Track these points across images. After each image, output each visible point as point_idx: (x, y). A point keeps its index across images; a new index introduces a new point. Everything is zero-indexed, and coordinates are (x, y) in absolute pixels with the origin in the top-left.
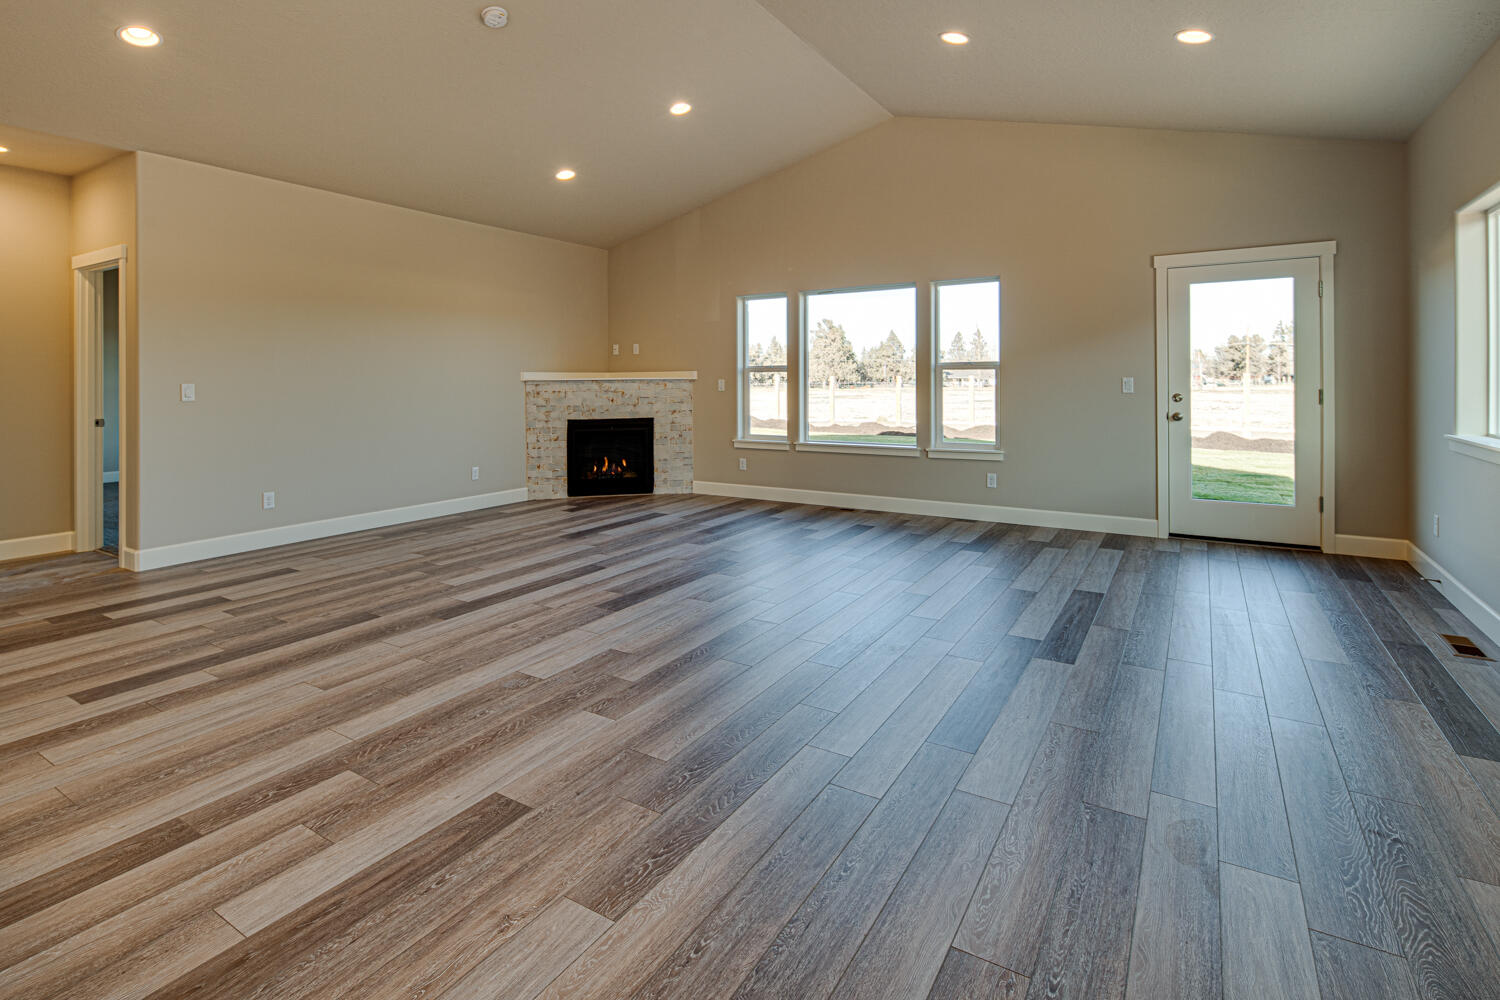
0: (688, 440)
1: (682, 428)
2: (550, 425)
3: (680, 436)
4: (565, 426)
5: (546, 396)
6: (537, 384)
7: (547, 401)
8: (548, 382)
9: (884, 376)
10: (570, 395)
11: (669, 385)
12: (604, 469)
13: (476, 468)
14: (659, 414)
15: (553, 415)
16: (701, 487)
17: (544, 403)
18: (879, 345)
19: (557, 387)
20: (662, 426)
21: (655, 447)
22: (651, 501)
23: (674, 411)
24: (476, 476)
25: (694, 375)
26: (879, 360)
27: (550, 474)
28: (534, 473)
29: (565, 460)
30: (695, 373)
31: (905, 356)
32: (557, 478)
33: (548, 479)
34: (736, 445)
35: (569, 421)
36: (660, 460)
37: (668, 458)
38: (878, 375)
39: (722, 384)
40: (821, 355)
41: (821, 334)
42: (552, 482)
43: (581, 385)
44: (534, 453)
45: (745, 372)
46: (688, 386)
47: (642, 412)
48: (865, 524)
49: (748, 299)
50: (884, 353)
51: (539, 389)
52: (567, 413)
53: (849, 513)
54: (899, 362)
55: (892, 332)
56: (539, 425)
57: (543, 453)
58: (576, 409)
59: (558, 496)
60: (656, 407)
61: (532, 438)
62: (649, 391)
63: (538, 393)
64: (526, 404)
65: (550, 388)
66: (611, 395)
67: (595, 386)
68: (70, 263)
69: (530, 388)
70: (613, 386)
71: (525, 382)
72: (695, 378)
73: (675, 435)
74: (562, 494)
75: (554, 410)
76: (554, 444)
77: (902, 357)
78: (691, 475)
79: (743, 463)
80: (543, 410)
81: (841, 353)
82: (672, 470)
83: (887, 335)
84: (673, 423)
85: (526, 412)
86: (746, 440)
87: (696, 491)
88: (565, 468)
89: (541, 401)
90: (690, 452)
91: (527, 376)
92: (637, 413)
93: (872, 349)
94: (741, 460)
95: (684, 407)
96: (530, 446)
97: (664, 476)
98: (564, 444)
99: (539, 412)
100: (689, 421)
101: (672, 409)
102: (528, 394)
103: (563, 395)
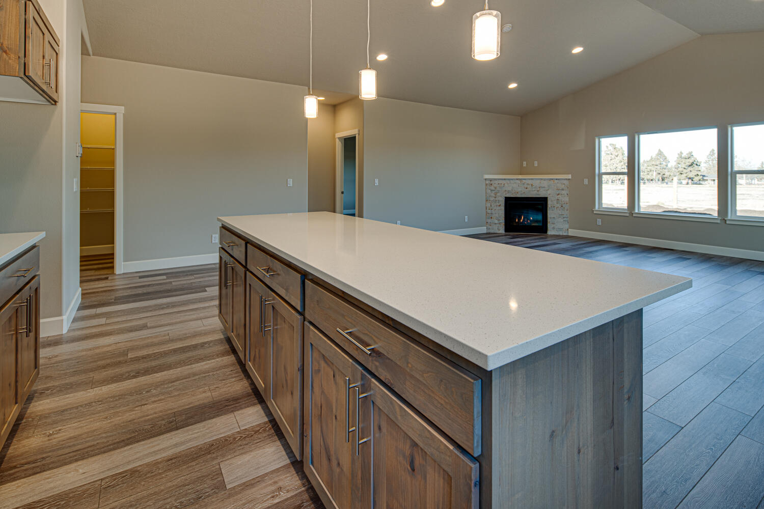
0: (566, 208)
1: (563, 203)
2: (497, 199)
3: (562, 206)
4: (503, 200)
5: (495, 186)
6: (491, 180)
7: (495, 188)
8: (496, 179)
9: (654, 177)
10: (506, 185)
11: (556, 181)
12: (521, 221)
13: (466, 217)
14: (551, 195)
15: (498, 194)
16: (572, 232)
17: (494, 189)
18: (650, 158)
19: (500, 182)
20: (552, 201)
21: (548, 211)
22: (546, 238)
23: (558, 194)
24: (466, 221)
25: (569, 177)
26: (649, 168)
27: (496, 222)
28: (489, 221)
29: (503, 215)
30: (570, 175)
31: (669, 165)
32: (500, 224)
33: (496, 224)
34: (595, 212)
35: (505, 197)
36: (551, 218)
37: (555, 217)
38: (649, 177)
39: (586, 181)
40: (608, 165)
41: (609, 152)
42: (497, 225)
43: (511, 181)
44: (489, 211)
45: (601, 175)
46: (566, 182)
47: (542, 194)
48: (685, 257)
49: (602, 138)
50: (654, 163)
51: (492, 182)
52: (505, 193)
53: (672, 251)
54: (665, 169)
55: (660, 150)
56: (492, 199)
57: (493, 212)
58: (509, 192)
59: (500, 232)
60: (549, 192)
61: (488, 205)
62: (545, 184)
63: (491, 184)
64: (486, 189)
65: (497, 182)
66: (526, 186)
67: (518, 182)
68: (334, 136)
69: (487, 182)
70: (527, 182)
71: (486, 179)
72: (570, 178)
73: (559, 205)
74: (502, 231)
75: (498, 193)
76: (499, 208)
77: (667, 166)
78: (567, 226)
79: (599, 222)
80: (494, 192)
81: (622, 163)
82: (557, 224)
83: (656, 152)
84: (558, 200)
85: (486, 193)
86: (600, 210)
87: (570, 234)
88: (503, 219)
89: (492, 188)
90: (567, 215)
91: (487, 176)
92: (539, 195)
93: (644, 161)
94: (598, 220)
95: (563, 192)
96: (488, 208)
97: (553, 226)
98: (503, 208)
99: (492, 193)
100: (567, 199)
101: (557, 193)
102: (486, 185)
103: (503, 185)
